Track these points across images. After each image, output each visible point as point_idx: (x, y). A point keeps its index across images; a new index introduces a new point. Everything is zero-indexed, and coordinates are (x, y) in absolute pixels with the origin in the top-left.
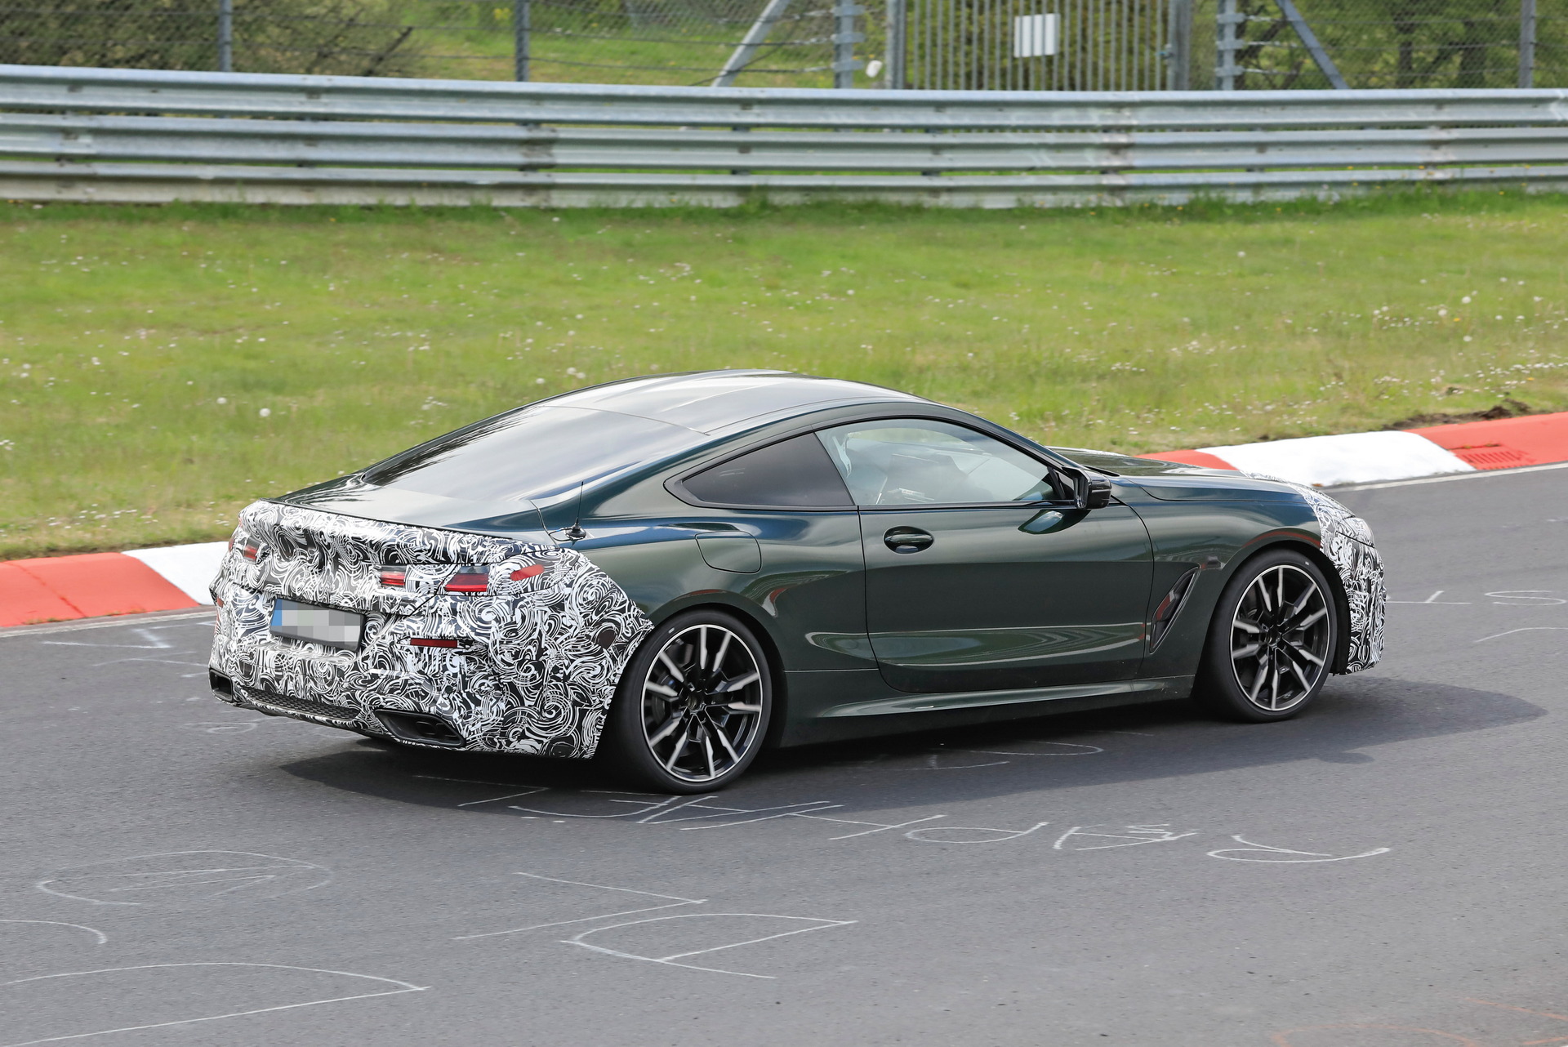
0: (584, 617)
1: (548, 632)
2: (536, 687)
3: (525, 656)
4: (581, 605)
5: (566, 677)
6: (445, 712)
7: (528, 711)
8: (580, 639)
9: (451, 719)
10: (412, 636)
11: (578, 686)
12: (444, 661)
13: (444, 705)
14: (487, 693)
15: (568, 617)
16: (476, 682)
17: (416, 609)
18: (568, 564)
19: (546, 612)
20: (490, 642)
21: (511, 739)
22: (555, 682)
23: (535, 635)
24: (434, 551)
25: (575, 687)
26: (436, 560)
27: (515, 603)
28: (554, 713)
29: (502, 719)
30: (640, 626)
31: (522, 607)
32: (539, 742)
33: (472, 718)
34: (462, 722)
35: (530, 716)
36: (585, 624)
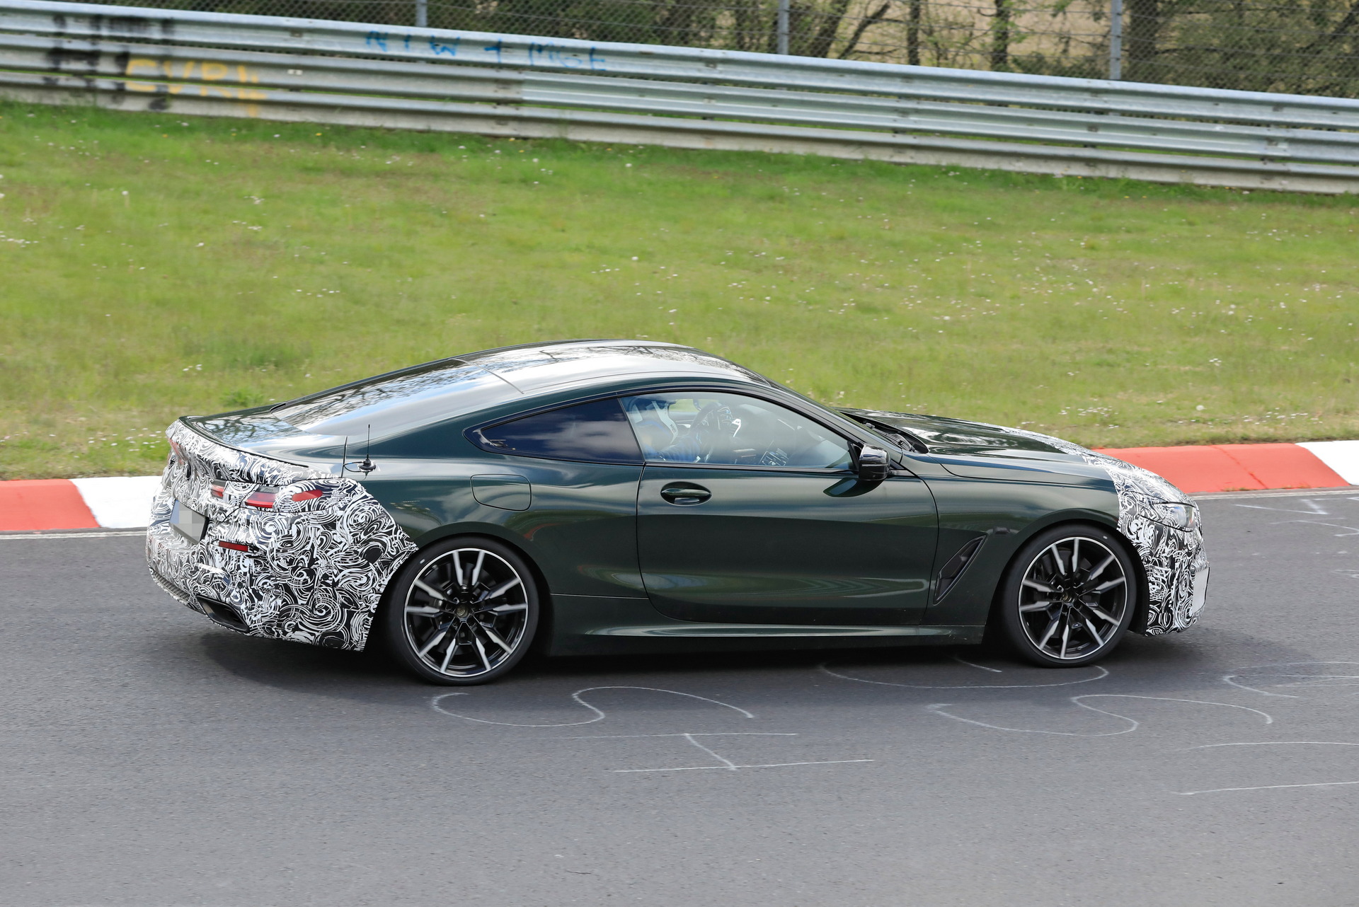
0: (353, 536)
1: (319, 546)
2: (308, 590)
3: (298, 563)
4: (350, 525)
5: (335, 584)
6: (235, 603)
7: (301, 608)
8: (348, 554)
9: (239, 610)
10: (220, 539)
11: (346, 592)
12: (239, 561)
13: (236, 597)
14: (268, 590)
15: (338, 535)
16: (260, 581)
17: (226, 518)
18: (345, 491)
19: (318, 529)
20: (268, 550)
21: (287, 630)
22: (324, 587)
23: (308, 548)
24: (242, 471)
25: (343, 592)
26: (243, 479)
27: (294, 519)
28: (325, 612)
29: (278, 613)
30: (405, 547)
31: (298, 523)
32: (312, 634)
33: (255, 610)
34: (247, 613)
35: (302, 612)
36: (354, 541)
